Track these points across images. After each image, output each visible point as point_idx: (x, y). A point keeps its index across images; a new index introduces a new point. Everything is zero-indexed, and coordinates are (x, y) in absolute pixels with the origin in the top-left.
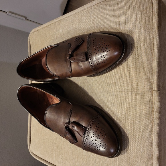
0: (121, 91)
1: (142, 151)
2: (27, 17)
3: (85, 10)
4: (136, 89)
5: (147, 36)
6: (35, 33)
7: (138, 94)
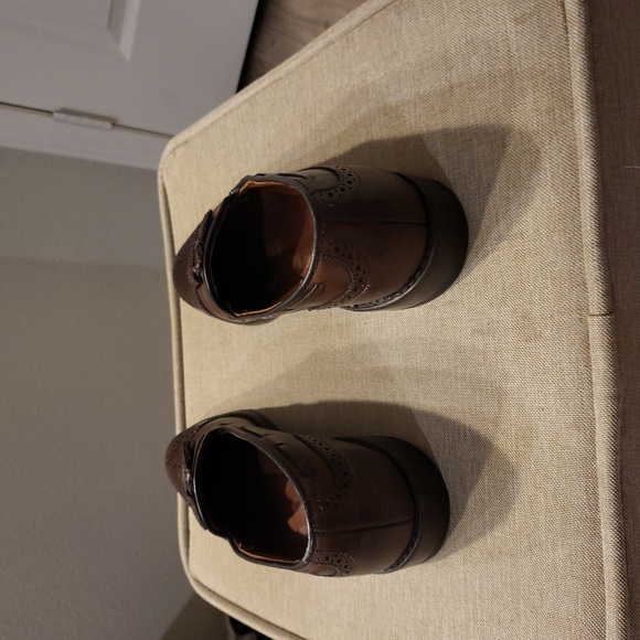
0: (475, 332)
1: (560, 553)
2: (116, 120)
3: (331, 48)
4: (526, 316)
5: (551, 111)
6: (179, 152)
7: (537, 336)
